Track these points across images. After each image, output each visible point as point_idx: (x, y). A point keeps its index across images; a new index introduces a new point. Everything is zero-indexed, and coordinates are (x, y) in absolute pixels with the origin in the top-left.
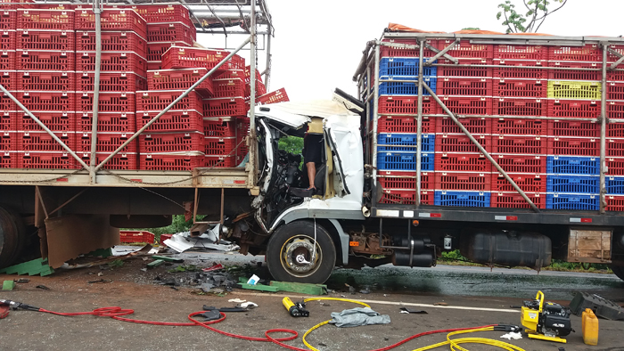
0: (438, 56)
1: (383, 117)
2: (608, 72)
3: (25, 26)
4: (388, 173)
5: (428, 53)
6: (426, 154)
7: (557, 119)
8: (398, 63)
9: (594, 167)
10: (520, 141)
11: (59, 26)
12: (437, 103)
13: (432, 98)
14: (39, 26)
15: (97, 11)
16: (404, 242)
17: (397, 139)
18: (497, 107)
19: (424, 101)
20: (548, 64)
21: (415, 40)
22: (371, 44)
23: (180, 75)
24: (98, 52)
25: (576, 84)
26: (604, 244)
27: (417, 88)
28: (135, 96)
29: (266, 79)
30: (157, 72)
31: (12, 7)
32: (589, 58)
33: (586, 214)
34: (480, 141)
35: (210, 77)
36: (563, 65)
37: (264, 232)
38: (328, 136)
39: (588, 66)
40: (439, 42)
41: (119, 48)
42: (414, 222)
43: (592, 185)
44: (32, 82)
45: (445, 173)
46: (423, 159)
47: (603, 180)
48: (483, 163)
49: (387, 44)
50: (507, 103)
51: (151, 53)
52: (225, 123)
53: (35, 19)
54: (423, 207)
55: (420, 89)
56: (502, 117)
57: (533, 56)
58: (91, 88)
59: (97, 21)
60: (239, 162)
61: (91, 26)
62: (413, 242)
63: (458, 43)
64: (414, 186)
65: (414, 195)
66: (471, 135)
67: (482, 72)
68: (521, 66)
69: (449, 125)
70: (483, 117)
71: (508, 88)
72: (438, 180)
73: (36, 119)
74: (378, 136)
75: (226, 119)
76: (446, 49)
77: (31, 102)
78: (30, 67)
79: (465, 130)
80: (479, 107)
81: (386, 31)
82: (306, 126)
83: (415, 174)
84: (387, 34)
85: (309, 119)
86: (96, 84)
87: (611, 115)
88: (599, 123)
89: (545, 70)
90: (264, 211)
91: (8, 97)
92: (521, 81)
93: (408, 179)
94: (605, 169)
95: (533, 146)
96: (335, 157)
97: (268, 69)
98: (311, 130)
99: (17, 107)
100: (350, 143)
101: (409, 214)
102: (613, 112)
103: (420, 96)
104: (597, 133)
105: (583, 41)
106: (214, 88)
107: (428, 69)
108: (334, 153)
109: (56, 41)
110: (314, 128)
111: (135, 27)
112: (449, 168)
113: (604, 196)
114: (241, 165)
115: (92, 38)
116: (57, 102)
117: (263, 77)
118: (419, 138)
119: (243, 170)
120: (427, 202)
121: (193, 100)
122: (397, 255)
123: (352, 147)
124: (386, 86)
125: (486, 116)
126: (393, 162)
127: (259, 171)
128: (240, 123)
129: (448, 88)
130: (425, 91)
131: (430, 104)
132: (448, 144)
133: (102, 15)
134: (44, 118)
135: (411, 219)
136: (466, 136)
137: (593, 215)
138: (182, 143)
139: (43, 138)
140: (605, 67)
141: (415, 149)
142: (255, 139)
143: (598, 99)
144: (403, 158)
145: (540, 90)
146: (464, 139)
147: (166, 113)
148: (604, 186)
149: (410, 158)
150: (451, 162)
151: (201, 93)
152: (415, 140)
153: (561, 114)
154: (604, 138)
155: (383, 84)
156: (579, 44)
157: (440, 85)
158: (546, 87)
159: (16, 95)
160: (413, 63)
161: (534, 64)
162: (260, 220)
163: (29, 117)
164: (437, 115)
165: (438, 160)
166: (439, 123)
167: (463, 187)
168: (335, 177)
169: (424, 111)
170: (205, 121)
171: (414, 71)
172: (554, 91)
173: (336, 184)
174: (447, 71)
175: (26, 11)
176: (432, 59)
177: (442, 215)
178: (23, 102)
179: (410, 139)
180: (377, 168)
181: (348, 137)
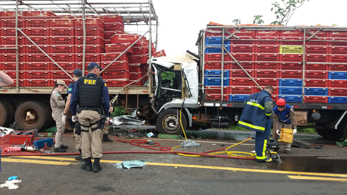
0: (230, 36)
1: (206, 63)
2: (306, 42)
3: (53, 26)
4: (209, 87)
5: (226, 34)
6: (225, 79)
7: (284, 63)
8: (213, 39)
9: (300, 84)
10: (267, 72)
11: (68, 26)
12: (230, 56)
13: (228, 54)
14: (59, 26)
15: (84, 19)
16: (216, 117)
17: (213, 73)
18: (257, 58)
19: (225, 56)
20: (280, 38)
21: (221, 29)
22: (201, 31)
23: (119, 46)
24: (84, 36)
25: (292, 47)
26: (304, 117)
27: (221, 50)
28: (100, 55)
29: (156, 46)
30: (109, 45)
31: (48, 18)
32: (298, 35)
33: (296, 104)
34: (249, 73)
35: (132, 47)
36: (286, 39)
37: (155, 114)
38: (183, 71)
39: (298, 39)
40: (231, 30)
41: (94, 35)
42: (220, 108)
43: (299, 92)
44: (57, 50)
45: (234, 87)
46: (224, 81)
47: (303, 89)
48: (250, 82)
49: (208, 31)
50: (261, 56)
51: (106, 37)
52: (138, 66)
53: (58, 23)
54: (224, 102)
55: (223, 51)
56: (259, 62)
57: (273, 35)
58: (82, 52)
59: (84, 23)
60: (144, 84)
61: (81, 25)
62: (220, 117)
63: (239, 30)
64: (220, 93)
65: (220, 96)
66: (245, 70)
67: (251, 42)
68: (268, 39)
69: (235, 66)
70: (251, 62)
71: (262, 49)
72: (231, 90)
73: (58, 66)
74: (205, 72)
75: (139, 64)
76: (234, 33)
77: (57, 58)
78: (55, 43)
79: (243, 68)
80: (248, 58)
81: (208, 25)
82: (173, 67)
83: (220, 88)
84: (208, 27)
85: (174, 64)
86: (84, 51)
87: (308, 61)
88: (302, 64)
89: (278, 41)
90: (155, 104)
91: (46, 56)
92: (267, 46)
93: (218, 90)
94: (304, 84)
95: (273, 75)
96: (186, 81)
97: (156, 41)
98: (175, 69)
99: (50, 61)
100: (192, 75)
101: (218, 105)
102: (309, 59)
103: (223, 53)
104: (301, 69)
105: (295, 28)
106: (133, 51)
107: (226, 42)
108: (186, 79)
109: (66, 32)
110: (176, 68)
111: (100, 26)
112: (235, 85)
113: (304, 96)
114: (145, 85)
115: (82, 31)
116: (67, 58)
117: (154, 45)
118: (222, 72)
119: (146, 86)
120: (226, 100)
121: (125, 57)
122: (213, 123)
123: (193, 76)
124: (208, 49)
125: (252, 62)
126: (212, 82)
127: (153, 87)
128: (144, 66)
129: (236, 50)
130: (225, 51)
131: (227, 57)
132: (235, 74)
133: (86, 21)
134: (61, 65)
135: (219, 107)
136: (243, 71)
137: (299, 104)
138: (120, 75)
139: (61, 74)
140: (304, 39)
141: (221, 77)
142: (151, 73)
143: (302, 54)
144: (216, 80)
145: (276, 50)
146: (242, 72)
147: (114, 63)
148: (304, 92)
149: (219, 80)
150: (237, 82)
151: (128, 54)
152: (221, 73)
153: (285, 60)
154: (304, 71)
155: (207, 48)
156: (294, 29)
157: (232, 49)
158: (279, 49)
159: (50, 55)
160: (220, 39)
161: (273, 38)
162: (153, 108)
163: (55, 65)
164: (231, 62)
165: (231, 81)
166: (231, 65)
167: (242, 93)
168: (186, 89)
169: (224, 60)
170: (130, 66)
171: (220, 42)
172: (283, 50)
173: (186, 92)
174: (235, 42)
175: (54, 20)
176: (228, 37)
177: (232, 105)
178: (53, 59)
179: (219, 72)
180: (204, 85)
181: (191, 72)
